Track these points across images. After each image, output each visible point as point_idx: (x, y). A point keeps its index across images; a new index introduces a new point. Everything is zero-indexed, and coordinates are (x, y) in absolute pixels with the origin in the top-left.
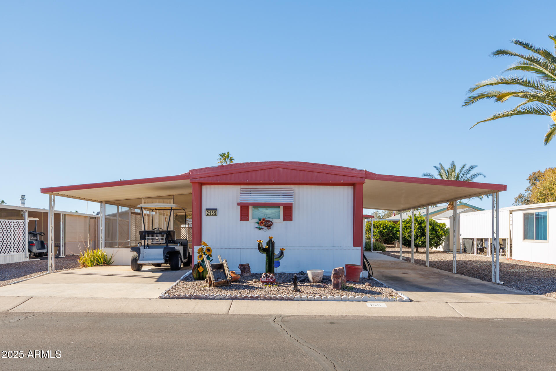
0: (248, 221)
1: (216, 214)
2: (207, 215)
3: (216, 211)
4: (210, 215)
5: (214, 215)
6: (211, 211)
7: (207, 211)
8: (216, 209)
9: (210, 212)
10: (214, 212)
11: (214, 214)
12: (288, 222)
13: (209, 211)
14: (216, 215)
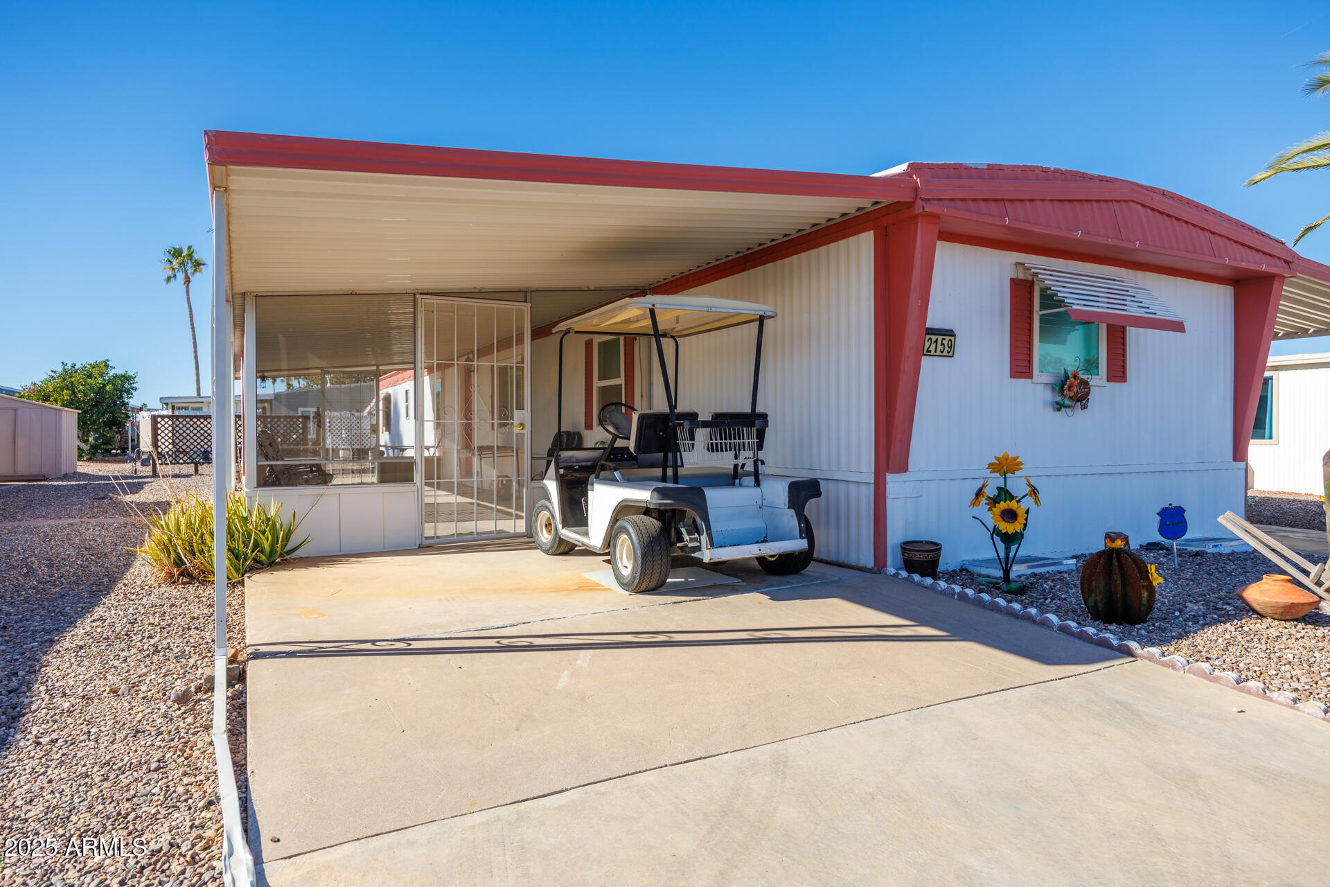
0: (1029, 381)
1: (950, 352)
2: (928, 351)
3: (952, 338)
4: (936, 352)
5: (945, 353)
6: (940, 338)
7: (928, 337)
8: (950, 333)
9: (936, 341)
10: (945, 342)
11: (947, 348)
12: (1117, 385)
13: (934, 338)
14: (951, 354)
